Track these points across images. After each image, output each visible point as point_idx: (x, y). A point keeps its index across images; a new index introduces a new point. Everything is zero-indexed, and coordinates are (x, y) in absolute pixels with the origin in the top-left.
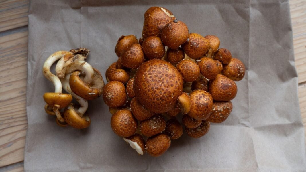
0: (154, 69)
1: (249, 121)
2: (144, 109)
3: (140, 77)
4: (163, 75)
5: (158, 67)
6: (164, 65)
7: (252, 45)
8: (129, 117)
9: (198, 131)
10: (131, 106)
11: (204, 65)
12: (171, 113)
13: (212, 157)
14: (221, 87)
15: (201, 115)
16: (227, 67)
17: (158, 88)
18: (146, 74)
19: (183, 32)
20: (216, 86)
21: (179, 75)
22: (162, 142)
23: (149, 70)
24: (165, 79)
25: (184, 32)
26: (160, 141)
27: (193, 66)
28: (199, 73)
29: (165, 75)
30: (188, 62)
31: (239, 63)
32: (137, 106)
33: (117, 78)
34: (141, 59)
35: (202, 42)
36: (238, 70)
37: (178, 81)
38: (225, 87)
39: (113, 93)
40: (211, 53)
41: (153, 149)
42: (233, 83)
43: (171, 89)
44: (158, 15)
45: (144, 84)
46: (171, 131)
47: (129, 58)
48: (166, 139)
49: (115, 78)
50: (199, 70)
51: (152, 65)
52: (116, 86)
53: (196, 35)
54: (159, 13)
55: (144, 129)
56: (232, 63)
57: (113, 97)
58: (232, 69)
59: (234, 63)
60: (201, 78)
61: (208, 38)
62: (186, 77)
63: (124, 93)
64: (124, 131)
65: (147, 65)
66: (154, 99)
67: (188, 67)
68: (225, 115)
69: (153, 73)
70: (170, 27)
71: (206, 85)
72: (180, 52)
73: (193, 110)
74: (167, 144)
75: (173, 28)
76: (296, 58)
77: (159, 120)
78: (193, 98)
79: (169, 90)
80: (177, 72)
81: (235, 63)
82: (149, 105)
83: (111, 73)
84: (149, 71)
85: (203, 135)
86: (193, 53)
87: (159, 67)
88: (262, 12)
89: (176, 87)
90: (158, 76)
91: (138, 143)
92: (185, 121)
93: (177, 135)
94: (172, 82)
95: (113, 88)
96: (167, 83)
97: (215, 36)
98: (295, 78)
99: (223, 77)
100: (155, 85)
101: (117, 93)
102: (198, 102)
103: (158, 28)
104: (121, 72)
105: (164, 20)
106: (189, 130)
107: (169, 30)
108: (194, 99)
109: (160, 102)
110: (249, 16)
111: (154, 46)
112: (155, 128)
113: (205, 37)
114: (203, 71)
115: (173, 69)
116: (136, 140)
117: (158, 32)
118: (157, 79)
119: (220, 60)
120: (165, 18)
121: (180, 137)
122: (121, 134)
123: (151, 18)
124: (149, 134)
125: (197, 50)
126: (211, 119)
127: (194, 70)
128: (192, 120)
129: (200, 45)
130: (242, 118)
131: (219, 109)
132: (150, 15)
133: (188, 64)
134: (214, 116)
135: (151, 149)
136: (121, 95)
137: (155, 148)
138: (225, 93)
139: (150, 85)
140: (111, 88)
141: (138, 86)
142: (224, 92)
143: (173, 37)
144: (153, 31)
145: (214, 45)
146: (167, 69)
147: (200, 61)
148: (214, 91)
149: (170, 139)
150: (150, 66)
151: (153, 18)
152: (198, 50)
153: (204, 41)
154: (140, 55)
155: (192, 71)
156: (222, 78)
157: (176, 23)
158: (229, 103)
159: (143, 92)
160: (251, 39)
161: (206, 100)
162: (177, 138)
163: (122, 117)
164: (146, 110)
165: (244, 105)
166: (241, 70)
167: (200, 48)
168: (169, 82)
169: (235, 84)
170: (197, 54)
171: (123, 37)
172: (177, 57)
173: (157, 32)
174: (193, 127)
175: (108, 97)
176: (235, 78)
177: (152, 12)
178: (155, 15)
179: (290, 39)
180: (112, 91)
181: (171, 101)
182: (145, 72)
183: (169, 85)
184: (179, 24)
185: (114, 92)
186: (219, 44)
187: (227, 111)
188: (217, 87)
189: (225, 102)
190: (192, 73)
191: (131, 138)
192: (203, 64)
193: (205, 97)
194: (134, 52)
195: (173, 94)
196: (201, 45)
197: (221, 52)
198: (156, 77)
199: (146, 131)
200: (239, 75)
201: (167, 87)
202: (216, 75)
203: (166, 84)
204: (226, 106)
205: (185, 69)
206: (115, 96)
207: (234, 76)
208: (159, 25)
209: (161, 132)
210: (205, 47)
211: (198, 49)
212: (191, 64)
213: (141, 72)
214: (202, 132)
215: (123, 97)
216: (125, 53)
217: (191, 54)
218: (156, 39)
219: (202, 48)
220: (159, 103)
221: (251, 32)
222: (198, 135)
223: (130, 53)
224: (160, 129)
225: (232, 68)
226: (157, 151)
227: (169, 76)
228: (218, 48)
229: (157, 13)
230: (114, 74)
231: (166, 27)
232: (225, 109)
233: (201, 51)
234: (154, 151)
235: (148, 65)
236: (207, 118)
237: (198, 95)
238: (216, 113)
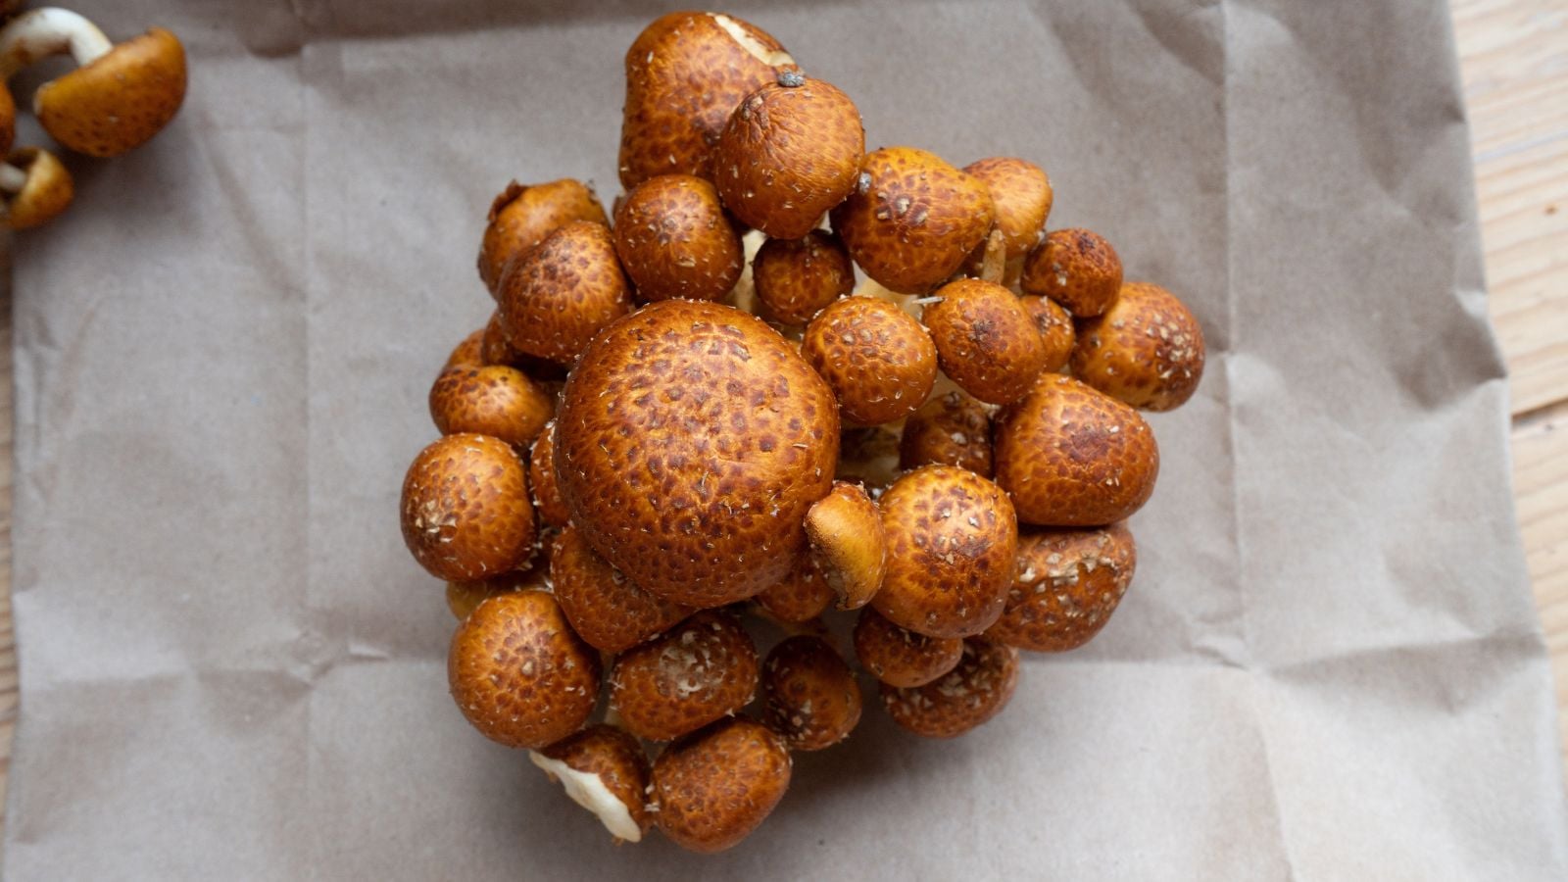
0: (663, 356)
1: (1239, 634)
2: (622, 586)
3: (584, 401)
4: (713, 384)
5: (684, 342)
6: (724, 327)
7: (1243, 211)
8: (545, 634)
9: (946, 701)
10: (552, 570)
11: (960, 322)
12: (781, 602)
13: (1035, 838)
14: (1063, 447)
15: (947, 607)
16: (1097, 335)
17: (684, 459)
18: (620, 382)
19: (831, 138)
20: (1036, 441)
21: (808, 385)
22: (736, 768)
23: (633, 361)
24: (725, 411)
25: (837, 138)
26: (726, 764)
27: (893, 332)
28: (931, 371)
29: (723, 386)
30: (864, 311)
31: (1165, 307)
32: (584, 572)
33: (476, 419)
34: (609, 304)
35: (944, 195)
36: (1159, 348)
37: (800, 415)
38: (1084, 444)
39: (451, 499)
40: (1002, 255)
41: (690, 810)
42: (1132, 422)
43: (762, 467)
44: (694, 56)
45: (605, 441)
46: (792, 706)
47: (537, 302)
48: (763, 751)
49: (469, 417)
50: (931, 352)
51: (651, 334)
52: (468, 462)
53: (909, 156)
54: (703, 42)
55: (632, 697)
56: (1123, 313)
57: (452, 522)
58: (1126, 346)
59: (1137, 312)
60: (951, 400)
61: (982, 171)
62: (858, 393)
63: (518, 496)
64: (517, 711)
65: (624, 334)
66: (665, 528)
67: (862, 337)
68: (1094, 607)
69: (657, 380)
70: (758, 114)
71: (981, 439)
72: (826, 255)
73: (904, 580)
74: (766, 780)
75: (772, 120)
76: (1493, 275)
77: (712, 646)
78: (901, 517)
79: (750, 474)
80: (800, 367)
81: (1142, 309)
82: (643, 562)
83: (446, 390)
84: (637, 366)
85: (980, 718)
86: (896, 259)
87: (692, 343)
88: (1295, 26)
89: (794, 453)
90: (682, 392)
91: (606, 778)
92: (869, 648)
93: (826, 728)
94: (765, 423)
95: (449, 475)
96: (738, 434)
97: (1021, 162)
98: (1495, 384)
99: (1075, 391)
100: (666, 446)
101: (472, 502)
102: (930, 536)
103: (700, 128)
104: (499, 382)
105: (734, 84)
106: (899, 698)
107: (752, 129)
108: (905, 521)
109: (703, 544)
110: (1219, 52)
111: (673, 227)
112: (691, 693)
113: (967, 170)
114: (951, 355)
115: (775, 353)
116: (593, 763)
117: (703, 152)
118: (682, 412)
119: (1059, 297)
120: (738, 72)
121: (845, 735)
122: (506, 733)
123: (659, 71)
124: (661, 724)
125: (915, 241)
126: (1017, 630)
127: (897, 353)
128: (907, 638)
129: (931, 210)
130: (1204, 619)
131: (1055, 573)
132: (650, 58)
133: (867, 320)
134: (1032, 611)
135: (675, 810)
136: (498, 510)
137: (698, 802)
138: (1085, 479)
139: (642, 444)
140: (438, 471)
141: (573, 453)
142: (1080, 472)
143: (778, 168)
144: (674, 148)
145: (1020, 207)
146: (735, 353)
147: (937, 304)
148: (1024, 467)
149: (783, 750)
150: (640, 339)
151: (667, 71)
152: (921, 238)
153: (955, 188)
154: (600, 284)
155: (887, 360)
156: (1069, 397)
157: (791, 91)
158: (1114, 534)
159: (603, 486)
160: (1239, 179)
161: (973, 521)
162: (829, 744)
163: (507, 635)
164: (634, 594)
165: (1214, 546)
166: (1177, 348)
167: (935, 226)
168: (751, 425)
169: (1144, 424)
170: (917, 264)
171: (515, 193)
172: (806, 283)
173: (692, 150)
174: (916, 679)
175: (426, 525)
176: (1146, 394)
177: (662, 40)
178: (678, 55)
179: (1459, 169)
180: (447, 490)
181: (768, 536)
182: (613, 373)
183: (747, 444)
184: (808, 94)
185: (459, 493)
186: (1047, 206)
187: (1107, 583)
188: (1039, 449)
189: (1092, 529)
190: (891, 372)
191: (565, 748)
192: (954, 315)
193: (967, 507)
194: (568, 267)
195: (778, 491)
196: (937, 209)
197: (1058, 247)
198: (674, 399)
199: (643, 712)
200: (1166, 375)
201: (740, 457)
202: (1031, 379)
203: (731, 436)
204: (1095, 554)
205: (848, 349)
206: (464, 513)
207: (1142, 383)
208: (703, 113)
209: (730, 712)
210: (964, 222)
211: (924, 233)
212: (881, 319)
213: (592, 377)
214: (970, 706)
215: (507, 520)
216: (519, 276)
217: (882, 265)
218: (685, 191)
219: (943, 227)
220: (697, 548)
221: (1233, 141)
222: (954, 723)
223: (542, 273)
224: (722, 694)
225: (1128, 335)
226: (711, 819)
227: (749, 393)
228: (1041, 226)
229: (694, 45)
230: (463, 397)
231: (738, 115)
232: (1094, 571)
233: (939, 242)
234: (693, 823)
235: (630, 334)
236: (986, 628)
237: (927, 497)
238: (1043, 595)
